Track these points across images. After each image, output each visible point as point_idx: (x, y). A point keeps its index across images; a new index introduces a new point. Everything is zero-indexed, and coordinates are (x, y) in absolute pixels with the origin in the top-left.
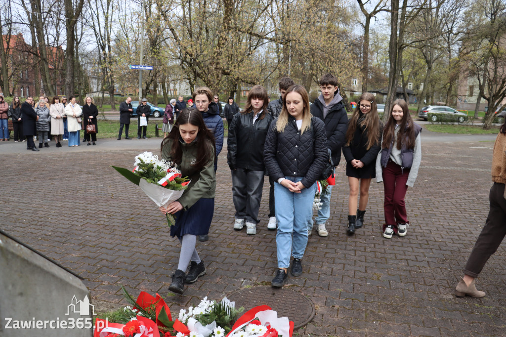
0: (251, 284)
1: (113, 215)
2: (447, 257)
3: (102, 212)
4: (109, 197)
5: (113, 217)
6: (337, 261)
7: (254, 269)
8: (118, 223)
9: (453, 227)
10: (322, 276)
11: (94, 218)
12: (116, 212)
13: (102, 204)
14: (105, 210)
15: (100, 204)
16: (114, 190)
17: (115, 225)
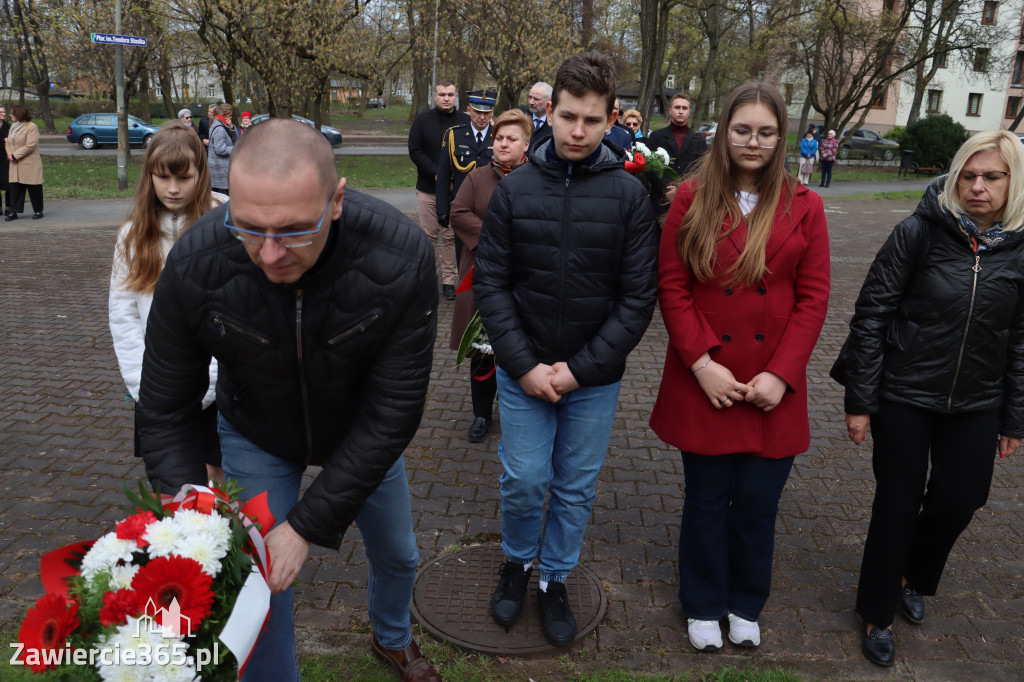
0: (457, 543)
1: (106, 390)
2: (826, 452)
3: (78, 384)
4: (88, 344)
5: (109, 395)
6: (619, 474)
7: (453, 505)
8: (123, 409)
9: (819, 387)
10: (600, 512)
11: (65, 402)
12: (112, 383)
13: (76, 363)
14: (87, 378)
15: (69, 363)
16: (96, 328)
17: (119, 414)
